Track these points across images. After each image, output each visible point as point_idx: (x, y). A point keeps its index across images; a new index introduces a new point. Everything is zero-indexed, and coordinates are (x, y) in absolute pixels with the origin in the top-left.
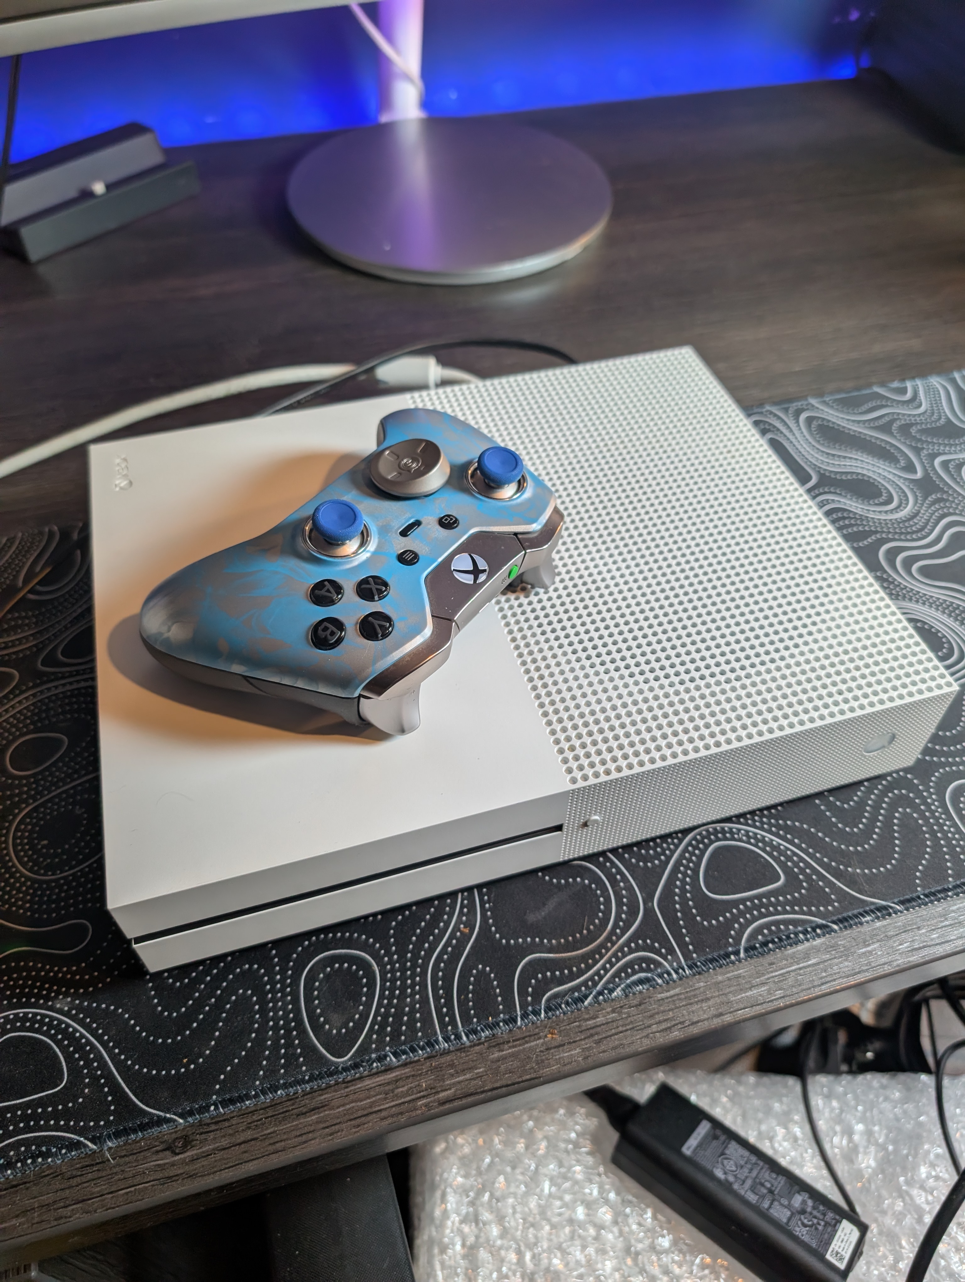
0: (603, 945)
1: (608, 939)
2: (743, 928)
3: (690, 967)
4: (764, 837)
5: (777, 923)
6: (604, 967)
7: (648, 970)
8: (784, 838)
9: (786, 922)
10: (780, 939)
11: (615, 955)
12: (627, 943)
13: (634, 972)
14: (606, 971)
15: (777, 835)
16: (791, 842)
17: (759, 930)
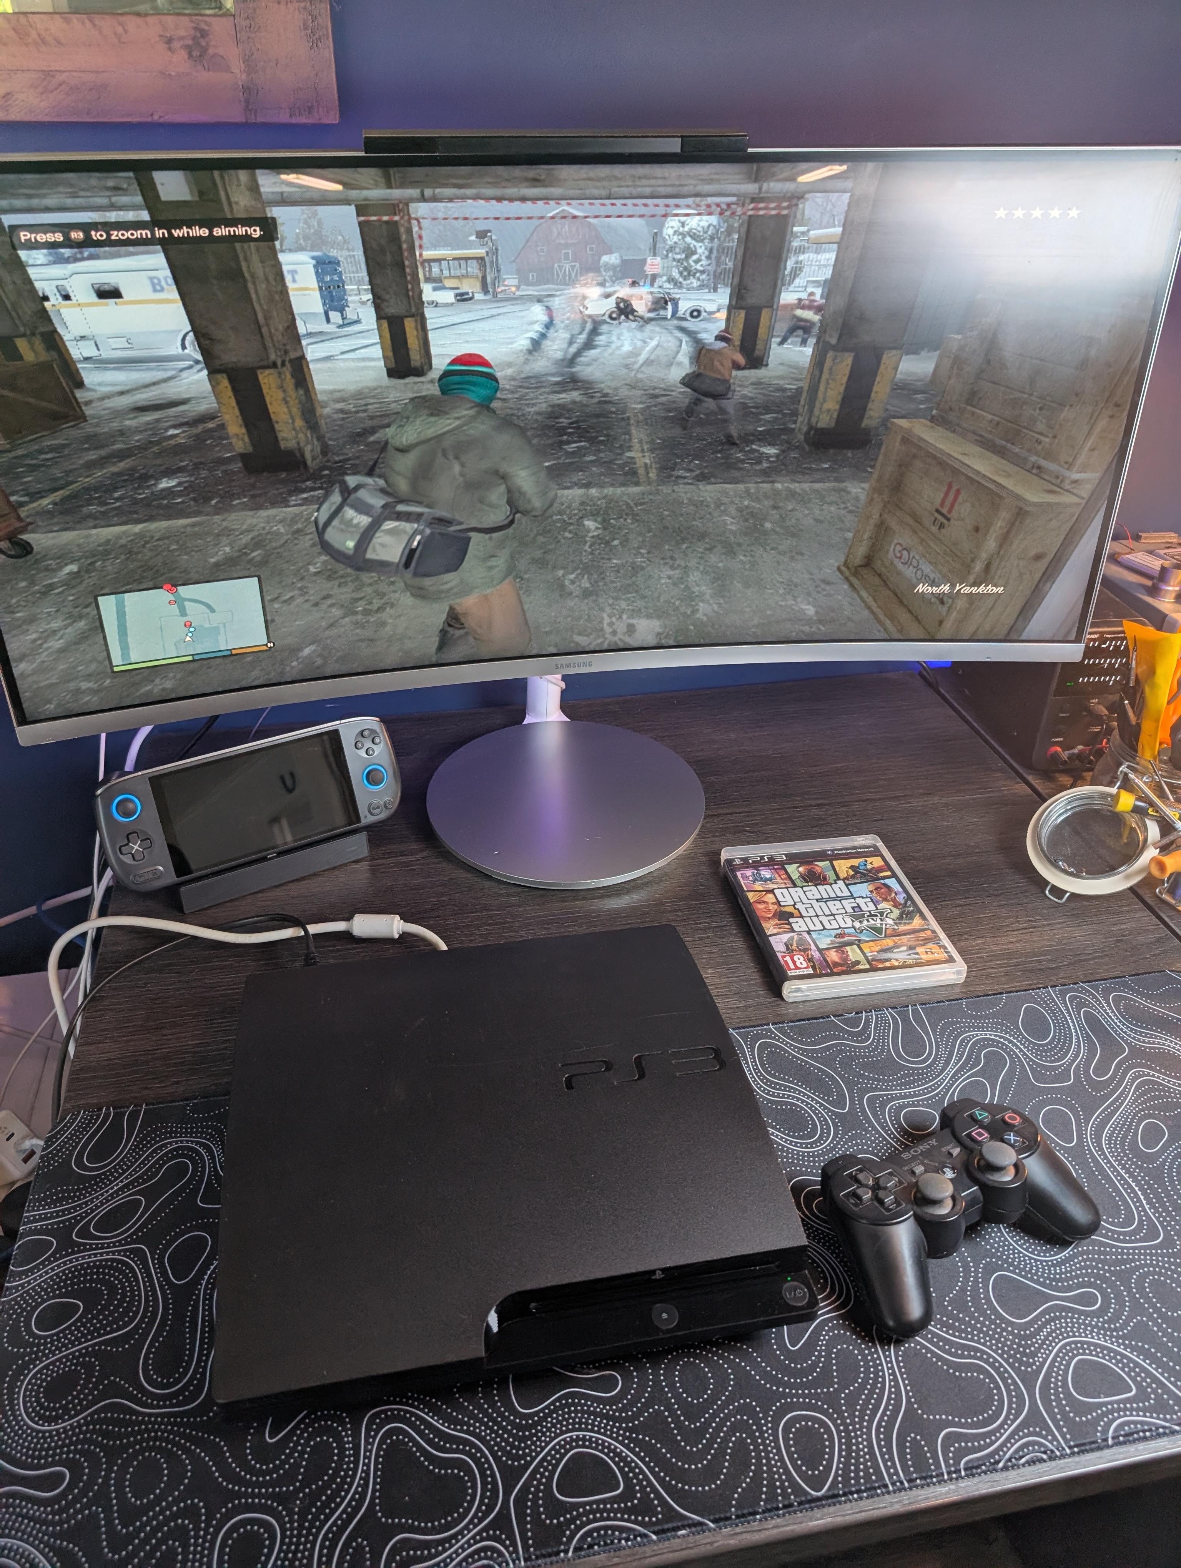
0: (461, 1532)
1: (466, 1527)
2: (579, 1528)
3: (526, 1560)
4: (616, 1447)
5: (606, 1528)
6: (456, 1552)
7: (491, 1558)
8: (632, 1451)
9: (614, 1528)
10: (606, 1544)
11: (468, 1542)
12: (479, 1533)
13: (480, 1559)
14: (458, 1555)
15: (627, 1447)
16: (637, 1455)
17: (589, 1533)
